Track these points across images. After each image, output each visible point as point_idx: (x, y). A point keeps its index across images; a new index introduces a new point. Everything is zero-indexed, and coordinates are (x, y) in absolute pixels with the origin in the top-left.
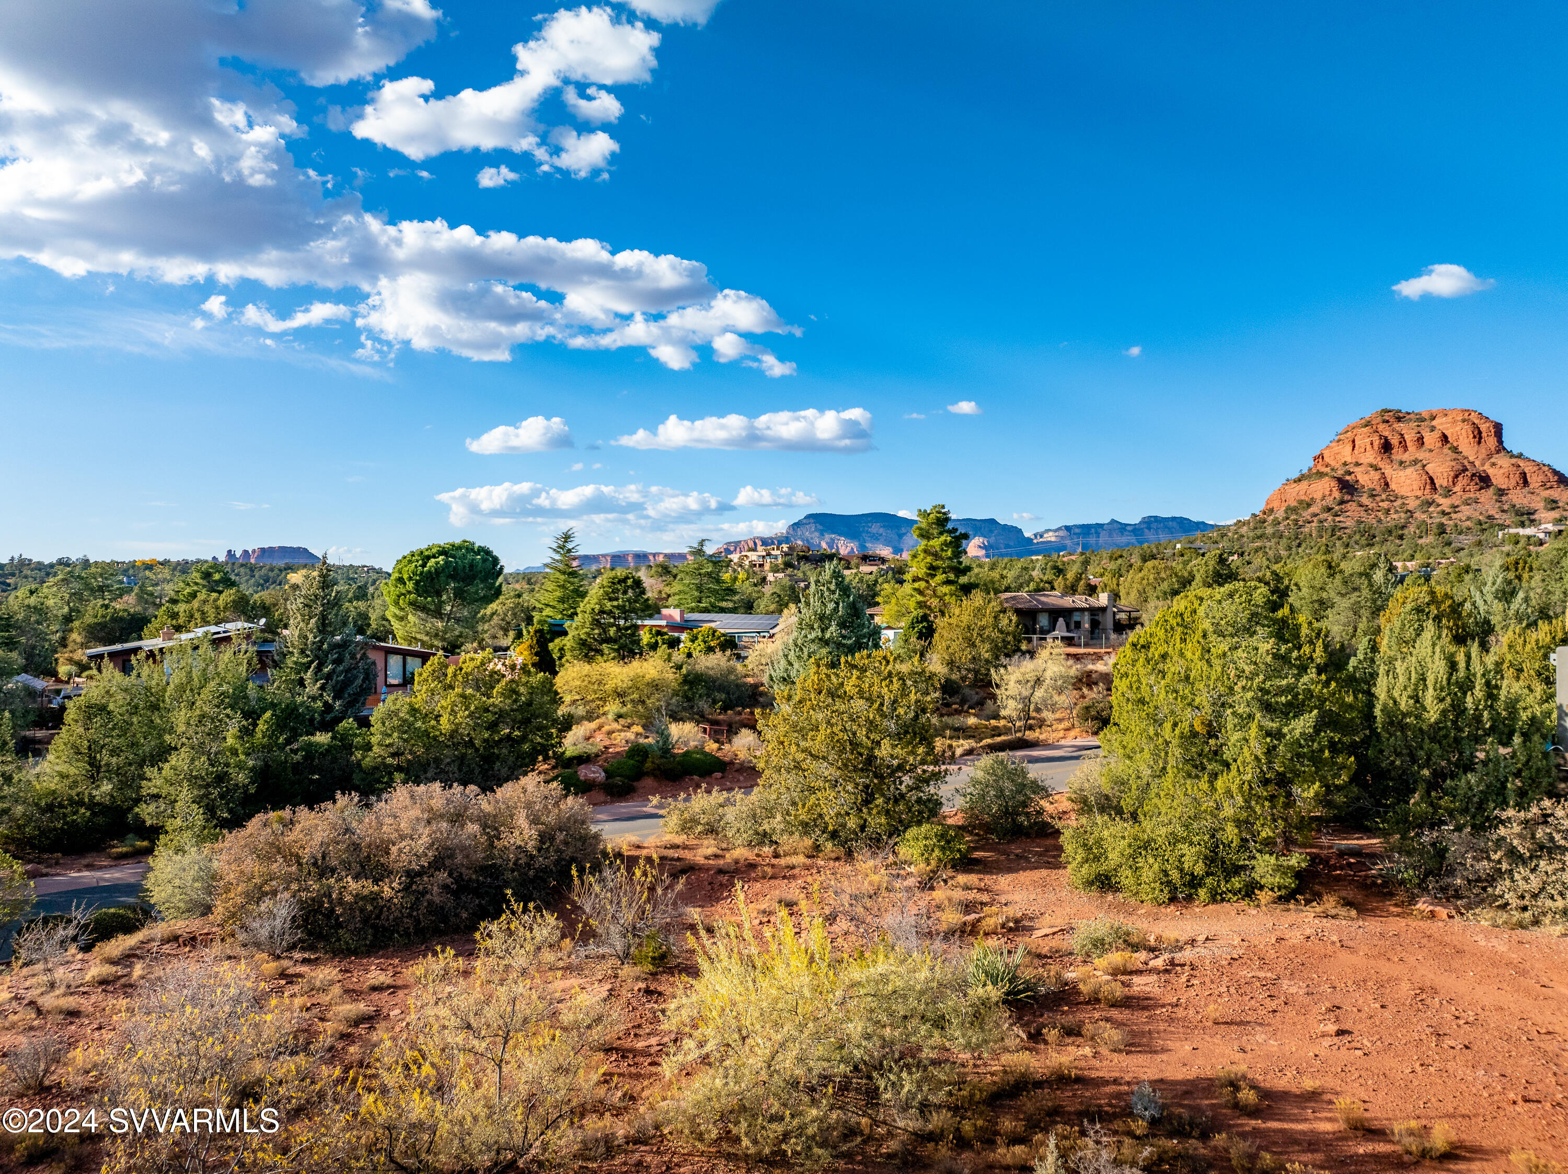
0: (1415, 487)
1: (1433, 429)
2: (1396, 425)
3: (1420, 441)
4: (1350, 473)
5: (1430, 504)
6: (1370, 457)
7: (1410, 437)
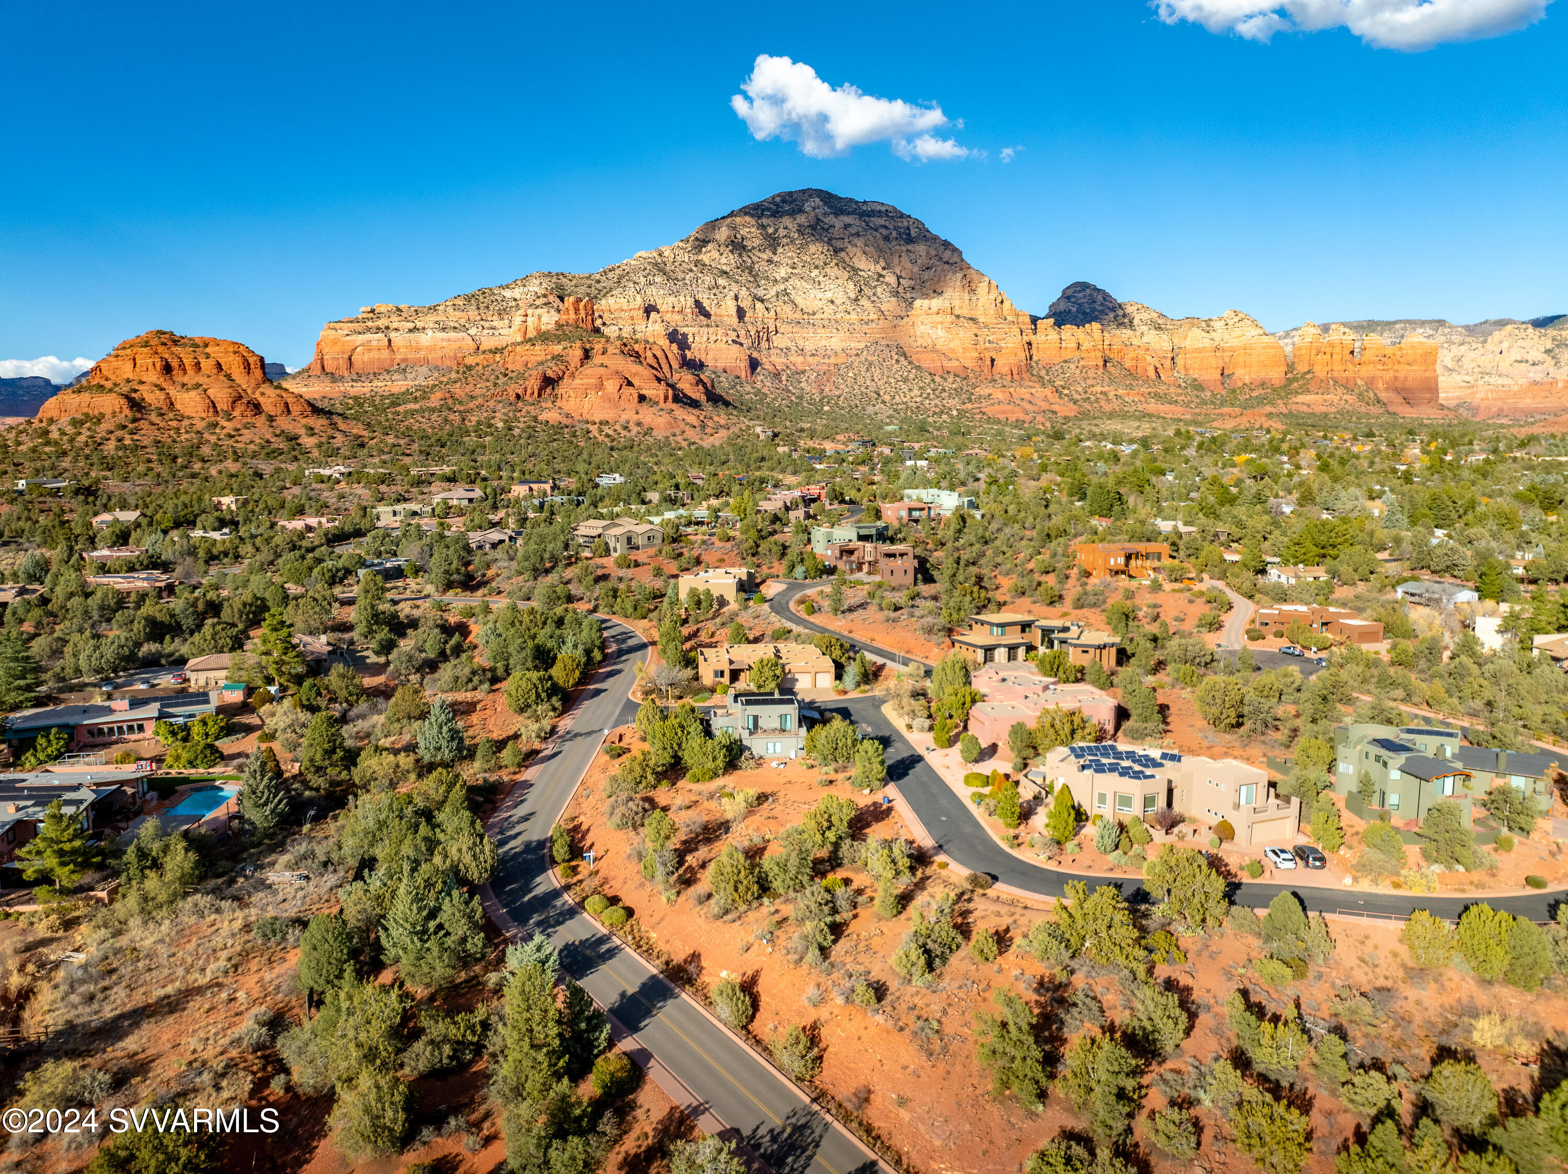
0: (199, 409)
1: (208, 356)
2: (174, 349)
3: (198, 367)
4: (136, 391)
5: (216, 425)
6: (153, 377)
7: (188, 361)
